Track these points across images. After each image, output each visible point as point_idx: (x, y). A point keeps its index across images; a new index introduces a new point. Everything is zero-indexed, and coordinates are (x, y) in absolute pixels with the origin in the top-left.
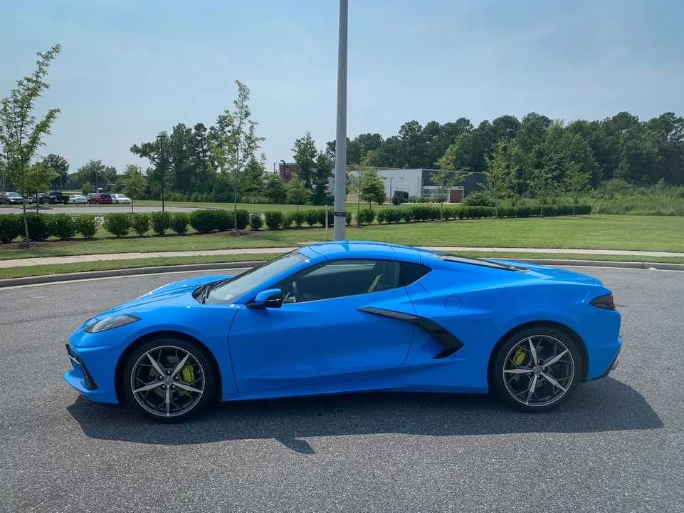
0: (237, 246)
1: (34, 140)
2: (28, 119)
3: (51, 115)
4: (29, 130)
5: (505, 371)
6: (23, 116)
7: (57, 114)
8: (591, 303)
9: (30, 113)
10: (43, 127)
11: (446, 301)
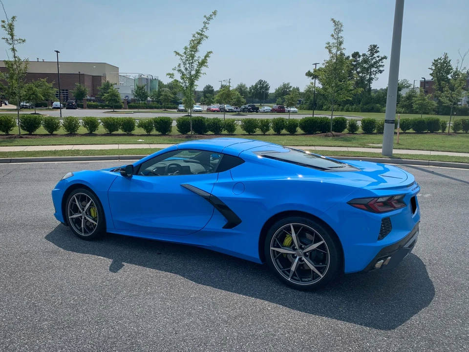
0: (314, 144)
1: (198, 72)
2: (195, 58)
3: (207, 56)
4: (195, 65)
5: (271, 248)
6: (193, 56)
7: (211, 55)
8: (350, 203)
9: (197, 55)
10: (203, 63)
11: (234, 186)
